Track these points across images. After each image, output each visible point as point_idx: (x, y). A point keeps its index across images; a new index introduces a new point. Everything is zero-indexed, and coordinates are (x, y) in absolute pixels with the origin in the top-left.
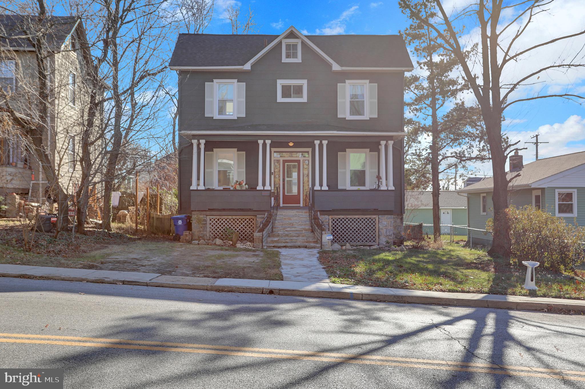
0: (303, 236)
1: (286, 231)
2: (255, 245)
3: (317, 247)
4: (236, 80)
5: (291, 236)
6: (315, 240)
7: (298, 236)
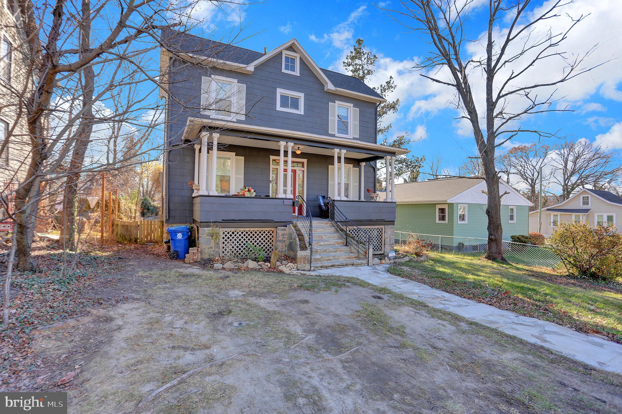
0: (340, 251)
1: (320, 245)
2: (299, 266)
3: (363, 264)
4: (236, 80)
5: (329, 252)
6: (356, 256)
7: (336, 252)
